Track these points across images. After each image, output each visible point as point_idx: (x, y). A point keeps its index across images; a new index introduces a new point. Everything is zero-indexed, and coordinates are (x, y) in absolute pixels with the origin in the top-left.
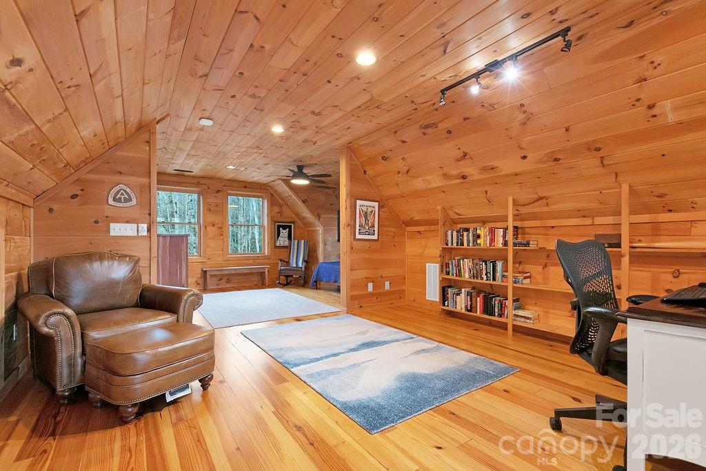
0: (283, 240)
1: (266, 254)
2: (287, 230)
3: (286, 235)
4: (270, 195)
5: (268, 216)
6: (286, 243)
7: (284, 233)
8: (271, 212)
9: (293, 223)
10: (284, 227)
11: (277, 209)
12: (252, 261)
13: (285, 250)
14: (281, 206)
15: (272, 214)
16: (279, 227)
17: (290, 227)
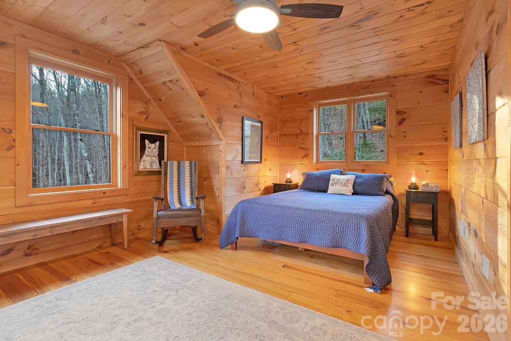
0: (149, 161)
1: (119, 185)
2: (158, 143)
3: (156, 152)
4: (127, 80)
5: (122, 116)
6: (156, 167)
7: (152, 149)
8: (130, 110)
9: (166, 132)
10: (153, 139)
11: (139, 107)
12: (91, 202)
13: (155, 177)
14: (146, 102)
15: (132, 114)
16: (143, 137)
17: (161, 139)
